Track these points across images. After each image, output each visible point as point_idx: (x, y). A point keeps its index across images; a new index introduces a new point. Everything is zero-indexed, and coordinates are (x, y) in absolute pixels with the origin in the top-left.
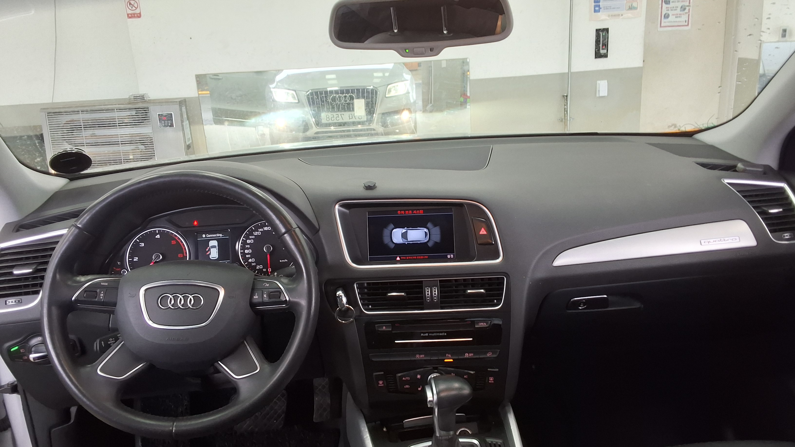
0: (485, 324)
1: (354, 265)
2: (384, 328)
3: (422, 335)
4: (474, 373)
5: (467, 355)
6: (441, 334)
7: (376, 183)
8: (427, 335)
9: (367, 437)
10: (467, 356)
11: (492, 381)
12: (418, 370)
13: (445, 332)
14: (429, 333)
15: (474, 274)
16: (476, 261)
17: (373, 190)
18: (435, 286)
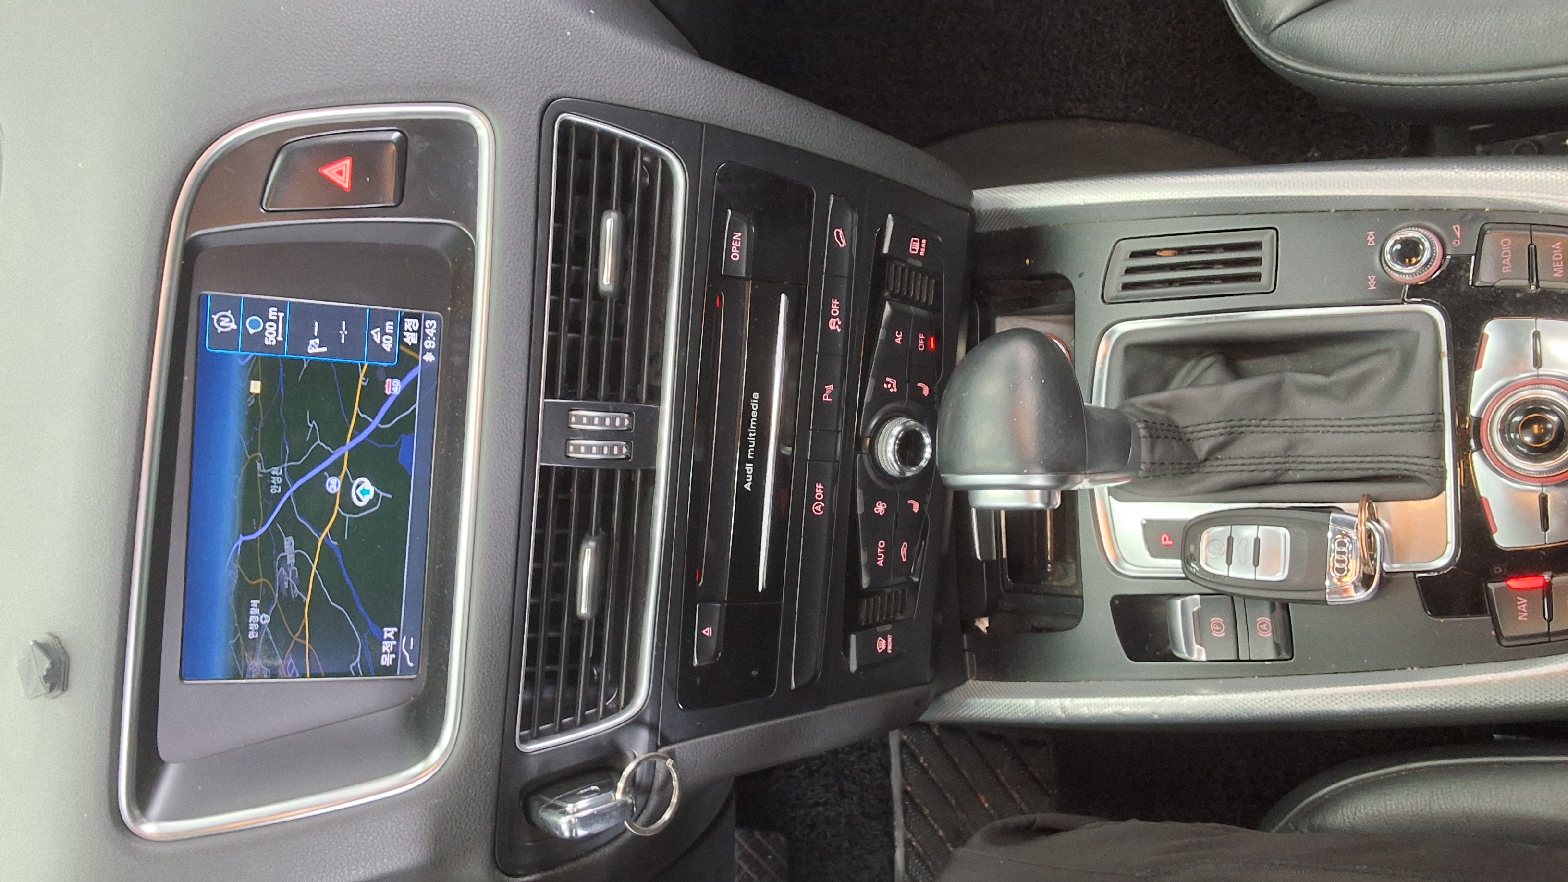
0: (740, 234)
1: (437, 754)
2: (708, 632)
3: (747, 487)
4: (890, 304)
5: (834, 324)
6: (754, 414)
7: (36, 643)
8: (749, 468)
9: (1063, 708)
10: (840, 323)
11: (921, 243)
12: (860, 510)
13: (748, 397)
14: (744, 460)
15: (537, 250)
16: (474, 230)
17: (72, 660)
18: (568, 418)
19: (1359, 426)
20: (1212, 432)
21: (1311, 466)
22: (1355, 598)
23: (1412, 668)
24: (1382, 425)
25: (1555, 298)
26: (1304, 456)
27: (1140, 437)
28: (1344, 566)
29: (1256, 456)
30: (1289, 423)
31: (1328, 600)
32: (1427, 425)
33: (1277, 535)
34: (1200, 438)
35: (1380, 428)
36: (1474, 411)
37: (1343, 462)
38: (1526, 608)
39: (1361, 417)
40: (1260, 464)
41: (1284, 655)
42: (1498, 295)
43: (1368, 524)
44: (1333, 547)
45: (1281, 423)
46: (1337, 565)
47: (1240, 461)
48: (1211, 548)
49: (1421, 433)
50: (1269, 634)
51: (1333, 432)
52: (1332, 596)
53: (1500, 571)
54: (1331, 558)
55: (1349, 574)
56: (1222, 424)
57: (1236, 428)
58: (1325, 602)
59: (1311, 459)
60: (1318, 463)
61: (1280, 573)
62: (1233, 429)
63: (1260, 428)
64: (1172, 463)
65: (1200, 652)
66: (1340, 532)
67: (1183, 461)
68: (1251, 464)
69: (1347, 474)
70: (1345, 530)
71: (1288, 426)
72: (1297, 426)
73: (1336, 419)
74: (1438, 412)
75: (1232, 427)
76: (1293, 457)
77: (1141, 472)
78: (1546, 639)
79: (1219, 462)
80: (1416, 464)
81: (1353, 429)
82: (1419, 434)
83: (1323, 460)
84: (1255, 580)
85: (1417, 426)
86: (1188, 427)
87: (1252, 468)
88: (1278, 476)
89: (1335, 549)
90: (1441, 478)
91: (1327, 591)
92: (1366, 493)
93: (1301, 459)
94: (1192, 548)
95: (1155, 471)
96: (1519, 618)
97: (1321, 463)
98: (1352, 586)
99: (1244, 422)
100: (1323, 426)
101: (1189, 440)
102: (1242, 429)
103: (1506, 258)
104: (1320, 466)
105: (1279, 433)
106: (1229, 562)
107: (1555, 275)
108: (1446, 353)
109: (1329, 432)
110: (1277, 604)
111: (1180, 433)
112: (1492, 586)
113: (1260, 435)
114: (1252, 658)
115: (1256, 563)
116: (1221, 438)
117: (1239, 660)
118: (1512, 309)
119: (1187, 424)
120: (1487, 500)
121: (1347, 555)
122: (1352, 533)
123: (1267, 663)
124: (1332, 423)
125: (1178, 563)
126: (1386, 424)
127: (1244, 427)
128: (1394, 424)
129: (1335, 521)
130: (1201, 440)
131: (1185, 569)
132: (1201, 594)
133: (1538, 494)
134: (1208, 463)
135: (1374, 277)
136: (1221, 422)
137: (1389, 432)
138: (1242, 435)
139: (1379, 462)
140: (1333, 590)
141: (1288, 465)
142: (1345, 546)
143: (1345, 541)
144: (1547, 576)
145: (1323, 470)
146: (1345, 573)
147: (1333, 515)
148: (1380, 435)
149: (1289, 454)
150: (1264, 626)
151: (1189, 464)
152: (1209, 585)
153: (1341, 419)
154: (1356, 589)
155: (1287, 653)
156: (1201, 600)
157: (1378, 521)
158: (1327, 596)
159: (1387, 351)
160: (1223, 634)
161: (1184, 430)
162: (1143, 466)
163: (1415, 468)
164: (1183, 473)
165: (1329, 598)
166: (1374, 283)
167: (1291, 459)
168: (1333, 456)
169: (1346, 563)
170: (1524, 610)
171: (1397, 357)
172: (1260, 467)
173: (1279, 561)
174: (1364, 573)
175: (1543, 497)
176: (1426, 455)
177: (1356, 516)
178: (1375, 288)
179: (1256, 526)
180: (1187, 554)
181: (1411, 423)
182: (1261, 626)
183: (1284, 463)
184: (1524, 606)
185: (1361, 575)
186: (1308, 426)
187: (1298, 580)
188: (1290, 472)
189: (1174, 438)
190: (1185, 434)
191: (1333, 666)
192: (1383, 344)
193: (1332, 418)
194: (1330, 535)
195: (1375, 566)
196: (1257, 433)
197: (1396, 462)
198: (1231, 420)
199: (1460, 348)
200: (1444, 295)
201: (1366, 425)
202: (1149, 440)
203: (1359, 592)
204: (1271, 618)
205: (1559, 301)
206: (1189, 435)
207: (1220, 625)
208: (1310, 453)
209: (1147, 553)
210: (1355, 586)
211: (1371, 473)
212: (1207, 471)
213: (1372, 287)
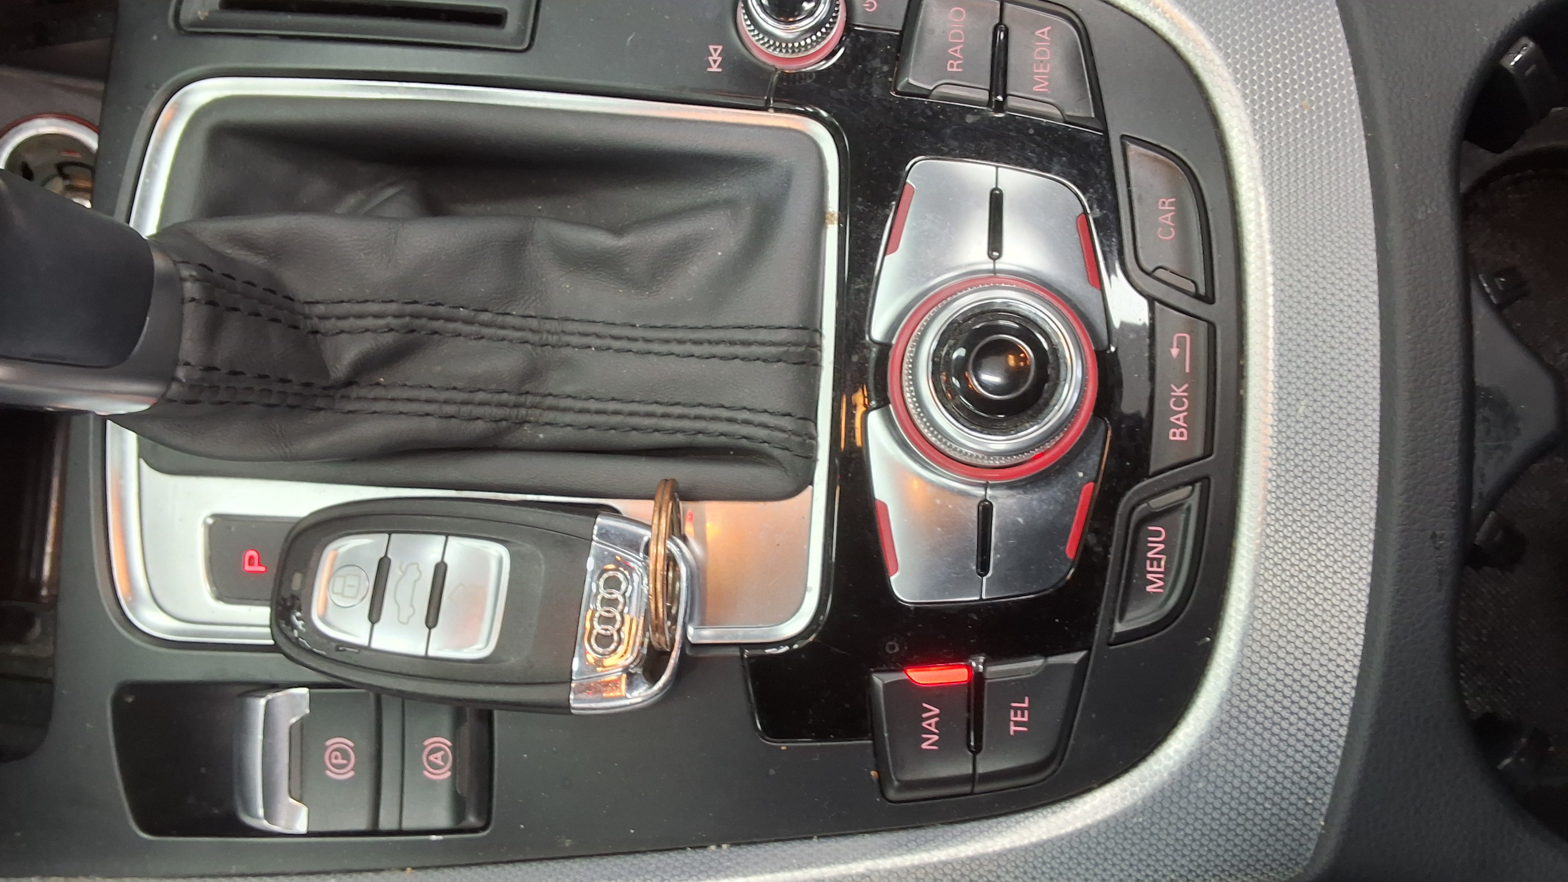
19: (667, 341)
20: (369, 322)
21: (568, 418)
22: (627, 702)
23: (719, 846)
24: (710, 342)
25: (1031, 131)
26: (555, 396)
27: (183, 301)
28: (612, 630)
29: (460, 385)
30: (534, 323)
31: (573, 704)
32: (792, 349)
33: (484, 558)
34: (342, 332)
35: (706, 349)
36: (878, 330)
37: (631, 414)
38: (937, 725)
39: (673, 324)
40: (465, 403)
41: (472, 820)
42: (936, 114)
43: (670, 545)
44: (594, 590)
45: (518, 322)
46: (598, 629)
47: (425, 394)
48: (338, 583)
49: (780, 364)
50: (445, 774)
51: (618, 351)
52: (583, 696)
53: (897, 649)
54: (589, 613)
55: (621, 649)
56: (393, 307)
57: (424, 321)
58: (564, 708)
59: (569, 403)
60: (581, 411)
61: (480, 645)
62: (418, 322)
63: (475, 328)
64: (262, 377)
65: (293, 815)
66: (612, 557)
67: (290, 377)
68: (446, 402)
69: (636, 439)
70: (621, 553)
71: (531, 330)
72: (549, 332)
73: (624, 325)
74: (812, 327)
75: (415, 316)
76: (535, 394)
77: (175, 387)
78: (967, 789)
79: (379, 392)
80: (765, 426)
81: (656, 347)
82: (776, 366)
83: (593, 405)
84: (426, 657)
85: (773, 350)
86: (317, 303)
87: (449, 409)
88: (499, 434)
89: (598, 593)
90: (807, 458)
91: (573, 685)
92: (669, 477)
93: (549, 401)
94: (297, 580)
95: (214, 388)
96: (925, 746)
97: (587, 411)
98: (625, 676)
99: (441, 309)
100: (598, 336)
101: (315, 332)
102: (437, 325)
103: (957, 44)
104: (585, 419)
105: (511, 341)
106: (374, 615)
107: (1035, 89)
108: (836, 215)
109: (609, 349)
110: (468, 711)
111: (292, 311)
112: (880, 680)
113: (472, 343)
114: (407, 825)
115: (432, 620)
116: (388, 339)
117: (374, 832)
118: (956, 144)
119: (317, 297)
120: (885, 506)
121: (620, 607)
122: (635, 560)
123: (434, 837)
124: (616, 331)
125: (262, 614)
126: (718, 343)
127: (441, 322)
128: (733, 343)
129: (604, 535)
130: (344, 336)
131: (276, 630)
132: (309, 685)
133: (979, 500)
134: (354, 392)
135: (720, 48)
136: (392, 301)
137: (722, 358)
138: (436, 336)
139: (697, 418)
140: (585, 682)
141: (523, 411)
142: (618, 589)
143: (620, 576)
144: (978, 663)
145: (590, 427)
146: (613, 647)
147: (601, 521)
148: (704, 364)
149: (527, 387)
150: (438, 758)
151: (308, 385)
152: (325, 667)
153: (634, 326)
154: (631, 683)
155: (479, 815)
156: (312, 697)
157: (684, 539)
158: (572, 696)
159: (730, 203)
160: (352, 774)
161: (307, 309)
162: (181, 373)
163: (762, 433)
164: (293, 407)
165: (576, 700)
166: (720, 59)
167: (530, 399)
168: (613, 399)
169: (617, 626)
170: (933, 729)
171: (747, 214)
172: (465, 410)
173: (481, 618)
174: (650, 645)
175: (985, 507)
176: (788, 410)
177: (649, 527)
178: (720, 70)
179: (443, 538)
180: (286, 594)
181: (763, 344)
182: (432, 758)
183: (516, 406)
184: (933, 721)
185: (645, 651)
186: (572, 334)
187: (513, 660)
188: (526, 427)
189: (275, 320)
190: (307, 317)
191: (568, 843)
192: (725, 189)
193: (618, 322)
194: (590, 564)
195: (672, 632)
196: (467, 336)
197: (730, 420)
198: (416, 302)
199: (860, 208)
200: (841, 101)
201: (680, 342)
202: (205, 310)
203: (637, 687)
204: (453, 741)
205: (1038, 138)
206: (316, 320)
207: (345, 755)
208: (569, 389)
209: (204, 588)
210: (630, 676)
211: (680, 439)
212: (349, 407)
213: (715, 68)
